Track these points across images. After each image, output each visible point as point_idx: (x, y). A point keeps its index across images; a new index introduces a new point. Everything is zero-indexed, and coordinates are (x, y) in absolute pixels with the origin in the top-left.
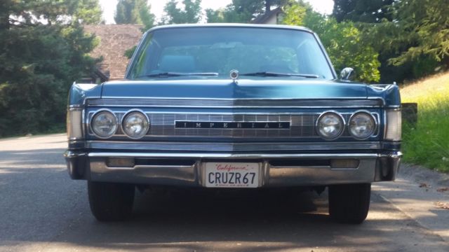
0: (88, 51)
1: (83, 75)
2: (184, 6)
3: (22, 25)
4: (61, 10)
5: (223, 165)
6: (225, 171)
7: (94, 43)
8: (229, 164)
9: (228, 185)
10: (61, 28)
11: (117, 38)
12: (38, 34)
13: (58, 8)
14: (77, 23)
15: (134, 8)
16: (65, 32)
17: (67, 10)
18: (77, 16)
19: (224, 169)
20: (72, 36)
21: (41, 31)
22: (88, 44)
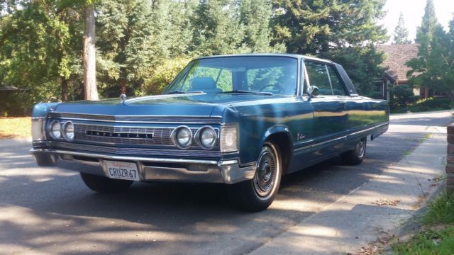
0: (379, 63)
1: (375, 79)
2: (449, 29)
3: (335, 49)
4: (359, 38)
5: (116, 163)
6: (118, 168)
7: (383, 57)
8: (119, 163)
9: (121, 178)
10: (361, 49)
11: (406, 53)
12: (343, 54)
13: (357, 36)
14: (372, 45)
15: (428, 31)
16: (364, 51)
17: (363, 38)
18: (372, 40)
19: (117, 166)
20: (368, 54)
21: (344, 52)
22: (379, 58)
